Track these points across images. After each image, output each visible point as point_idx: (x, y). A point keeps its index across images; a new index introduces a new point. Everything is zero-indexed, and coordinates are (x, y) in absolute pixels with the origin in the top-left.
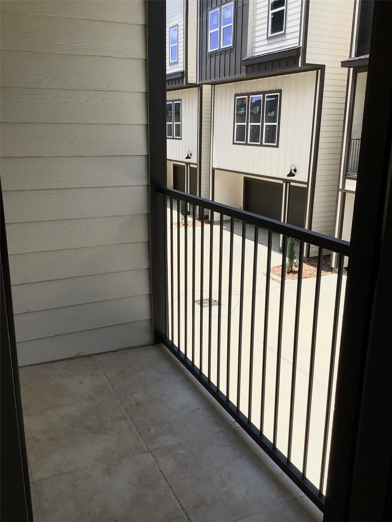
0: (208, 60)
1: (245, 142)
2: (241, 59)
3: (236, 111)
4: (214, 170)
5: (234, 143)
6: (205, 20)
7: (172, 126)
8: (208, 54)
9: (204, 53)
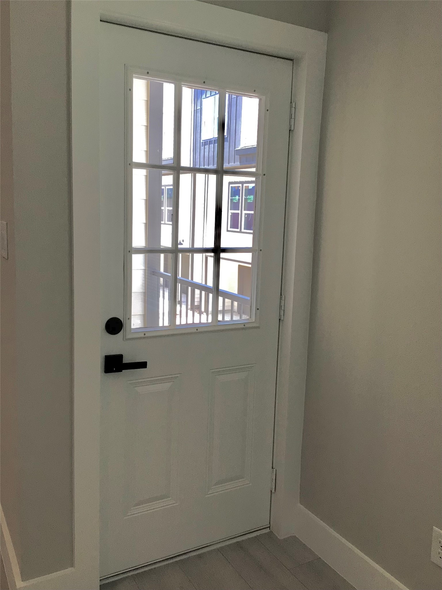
0: (202, 148)
1: (239, 230)
2: (235, 149)
3: (231, 197)
4: (207, 257)
5: (228, 231)
6: (200, 109)
7: (164, 211)
8: (201, 141)
9: (197, 141)
